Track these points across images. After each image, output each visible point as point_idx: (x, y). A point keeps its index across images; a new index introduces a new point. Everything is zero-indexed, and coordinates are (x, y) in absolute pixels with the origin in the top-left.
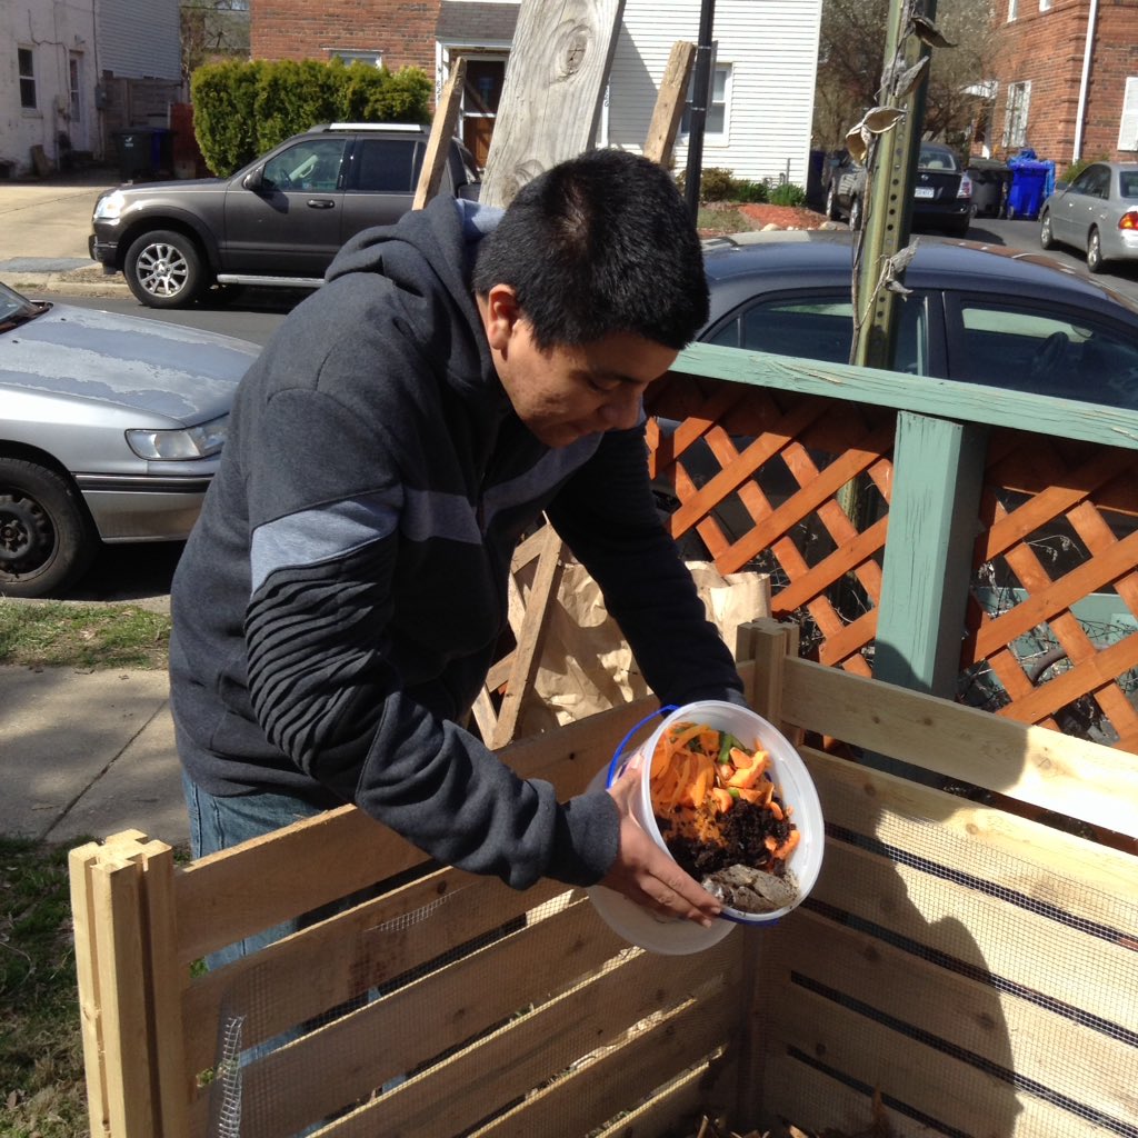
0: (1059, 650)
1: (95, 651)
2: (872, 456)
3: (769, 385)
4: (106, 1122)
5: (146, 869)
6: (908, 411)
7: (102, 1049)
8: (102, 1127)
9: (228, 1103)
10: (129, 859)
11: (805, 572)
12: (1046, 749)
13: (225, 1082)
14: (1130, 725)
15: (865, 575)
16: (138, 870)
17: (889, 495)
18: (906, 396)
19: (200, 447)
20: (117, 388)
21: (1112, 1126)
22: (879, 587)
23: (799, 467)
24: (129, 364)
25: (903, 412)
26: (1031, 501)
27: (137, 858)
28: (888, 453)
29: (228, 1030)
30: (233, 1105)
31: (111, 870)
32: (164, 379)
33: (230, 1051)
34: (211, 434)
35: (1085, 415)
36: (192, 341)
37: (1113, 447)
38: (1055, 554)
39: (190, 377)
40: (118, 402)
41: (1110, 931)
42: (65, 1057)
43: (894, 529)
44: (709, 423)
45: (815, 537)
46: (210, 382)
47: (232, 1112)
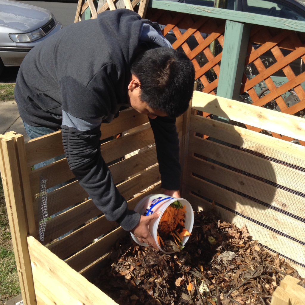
0: (267, 88)
1: (4, 96)
2: (219, 34)
3: (191, 13)
4: (11, 207)
5: (16, 141)
6: (229, 20)
7: (8, 188)
8: (10, 208)
9: (43, 201)
10: (11, 138)
11: (199, 68)
12: (261, 113)
13: (42, 196)
14: (284, 108)
15: (216, 69)
16: (14, 141)
17: (223, 46)
18: (228, 15)
19: (30, 39)
20: (6, 21)
21: (273, 208)
22: (219, 72)
23: (199, 38)
24: (9, 14)
25: (227, 21)
26: (262, 46)
27: (14, 138)
28: (223, 34)
29: (42, 183)
30: (45, 202)
31: (6, 141)
32: (19, 19)
33: (43, 188)
34: (33, 35)
35: (277, 20)
36: (27, 8)
37: (284, 29)
38: (268, 63)
39: (26, 18)
40: (6, 25)
41: (275, 159)
42: (3, 199)
43: (224, 55)
44: (174, 26)
45: (203, 60)
46: (32, 20)
47: (45, 204)
